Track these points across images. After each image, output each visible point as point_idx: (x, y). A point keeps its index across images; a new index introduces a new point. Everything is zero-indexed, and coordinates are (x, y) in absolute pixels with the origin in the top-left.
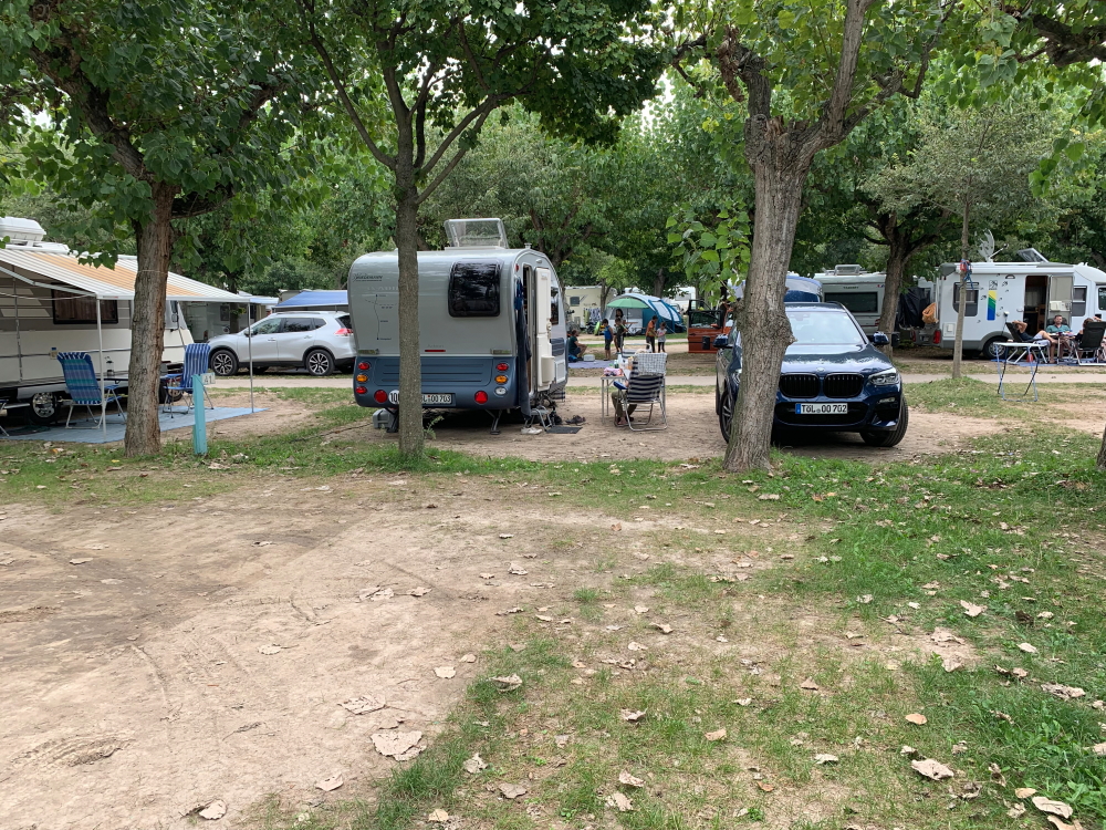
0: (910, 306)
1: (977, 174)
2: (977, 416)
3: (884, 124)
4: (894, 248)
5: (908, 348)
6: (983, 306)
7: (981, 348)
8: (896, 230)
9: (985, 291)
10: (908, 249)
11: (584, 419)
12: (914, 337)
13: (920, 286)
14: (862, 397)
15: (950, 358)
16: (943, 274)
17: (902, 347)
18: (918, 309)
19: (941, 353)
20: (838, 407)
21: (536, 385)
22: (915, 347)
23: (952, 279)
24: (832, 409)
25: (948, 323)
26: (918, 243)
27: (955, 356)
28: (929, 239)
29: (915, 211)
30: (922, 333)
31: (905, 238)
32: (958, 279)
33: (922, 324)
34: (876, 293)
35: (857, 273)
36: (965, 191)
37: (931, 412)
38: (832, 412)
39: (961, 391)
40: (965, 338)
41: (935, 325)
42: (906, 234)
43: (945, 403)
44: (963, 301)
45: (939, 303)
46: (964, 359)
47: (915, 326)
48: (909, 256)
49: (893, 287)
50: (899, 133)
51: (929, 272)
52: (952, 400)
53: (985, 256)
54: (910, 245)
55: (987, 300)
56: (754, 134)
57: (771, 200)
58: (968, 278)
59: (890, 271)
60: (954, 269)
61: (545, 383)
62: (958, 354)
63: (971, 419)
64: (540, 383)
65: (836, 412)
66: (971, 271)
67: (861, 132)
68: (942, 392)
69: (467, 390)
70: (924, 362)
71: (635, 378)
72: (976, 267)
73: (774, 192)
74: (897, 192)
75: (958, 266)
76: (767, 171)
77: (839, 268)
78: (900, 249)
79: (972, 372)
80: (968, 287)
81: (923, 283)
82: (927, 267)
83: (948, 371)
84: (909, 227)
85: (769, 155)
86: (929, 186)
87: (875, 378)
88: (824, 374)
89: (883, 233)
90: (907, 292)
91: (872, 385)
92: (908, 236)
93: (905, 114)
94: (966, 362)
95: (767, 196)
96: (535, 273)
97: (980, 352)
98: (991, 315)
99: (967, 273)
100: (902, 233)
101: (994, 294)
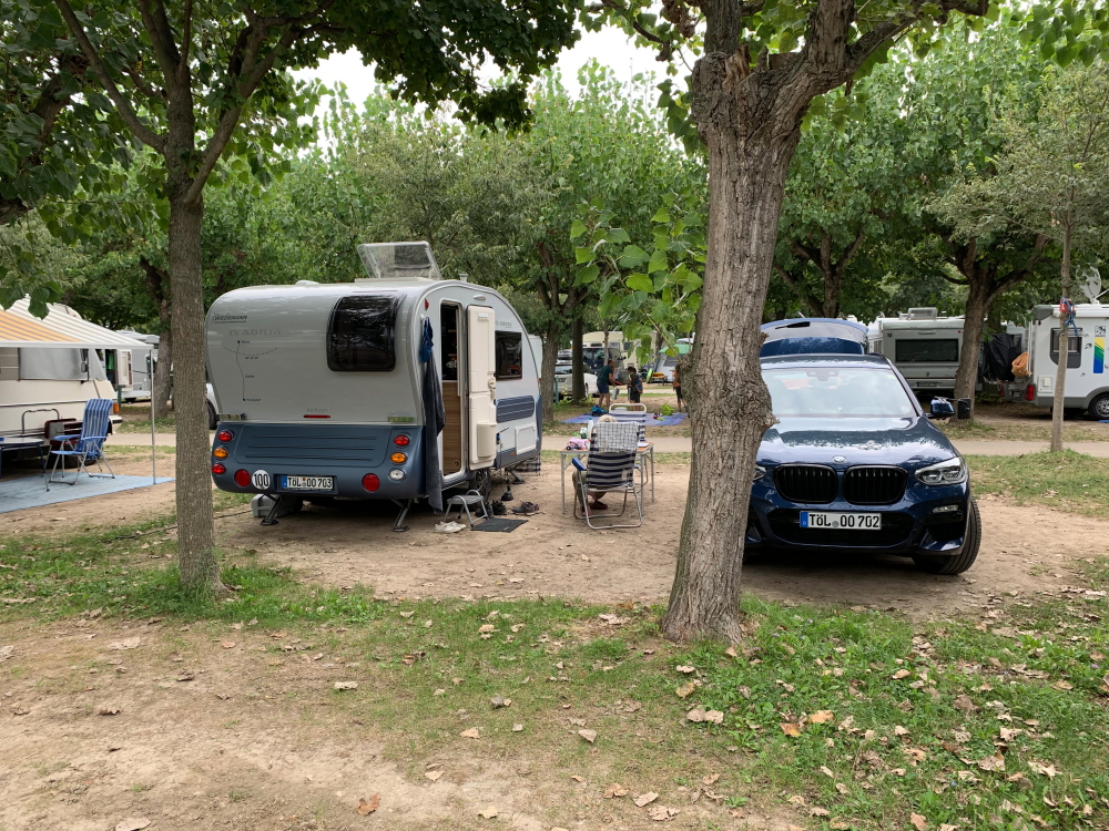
0: (997, 356)
1: (1081, 185)
2: (1088, 514)
3: (959, 133)
4: (975, 286)
5: (995, 404)
6: (1087, 357)
7: (1086, 406)
8: (977, 265)
9: (1090, 338)
10: (993, 287)
11: (536, 508)
12: (1002, 390)
13: (1009, 332)
14: (905, 503)
15: (1048, 417)
16: (1038, 318)
17: (985, 403)
18: (1006, 357)
19: (1036, 410)
20: (866, 520)
21: (468, 462)
22: (1003, 403)
23: (1048, 325)
24: (858, 521)
25: (1045, 378)
26: (1004, 280)
27: (1054, 415)
28: (1019, 275)
29: (999, 237)
30: (1012, 387)
31: (988, 275)
32: (1057, 324)
33: (1011, 377)
34: (956, 340)
35: (934, 318)
36: (1066, 208)
37: (1020, 505)
38: (856, 527)
39: (1064, 472)
40: (1067, 394)
41: (1028, 378)
42: (990, 270)
43: (1042, 491)
44: (1064, 349)
45: (1033, 352)
46: (1066, 419)
47: (1003, 379)
48: (994, 296)
49: (974, 333)
50: (978, 142)
51: (1018, 315)
52: (1050, 484)
53: (1090, 297)
54: (995, 283)
55: (1092, 351)
56: (704, 82)
57: (731, 189)
58: (1072, 322)
59: (970, 314)
60: (1051, 312)
61: (483, 458)
62: (1058, 411)
63: (1079, 520)
64: (474, 458)
65: (863, 527)
66: (1074, 313)
67: (930, 143)
68: (1036, 471)
69: (353, 473)
70: (1014, 423)
71: (595, 457)
72: (1081, 309)
73: (735, 175)
74: (973, 213)
75: (1057, 309)
76: (724, 140)
77: (913, 312)
78: (982, 287)
79: (1076, 439)
80: (1071, 334)
81: (1012, 328)
82: (1017, 310)
83: (1044, 436)
84: (993, 261)
85: (726, 112)
86: (1015, 203)
87: (927, 473)
88: (846, 468)
89: (961, 269)
90: (991, 339)
91: (923, 485)
92: (992, 271)
93: (985, 121)
94: (1069, 424)
95: (724, 182)
96: (466, 313)
97: (1085, 410)
98: (1098, 367)
99: (1069, 316)
100: (985, 268)
101: (1103, 343)
